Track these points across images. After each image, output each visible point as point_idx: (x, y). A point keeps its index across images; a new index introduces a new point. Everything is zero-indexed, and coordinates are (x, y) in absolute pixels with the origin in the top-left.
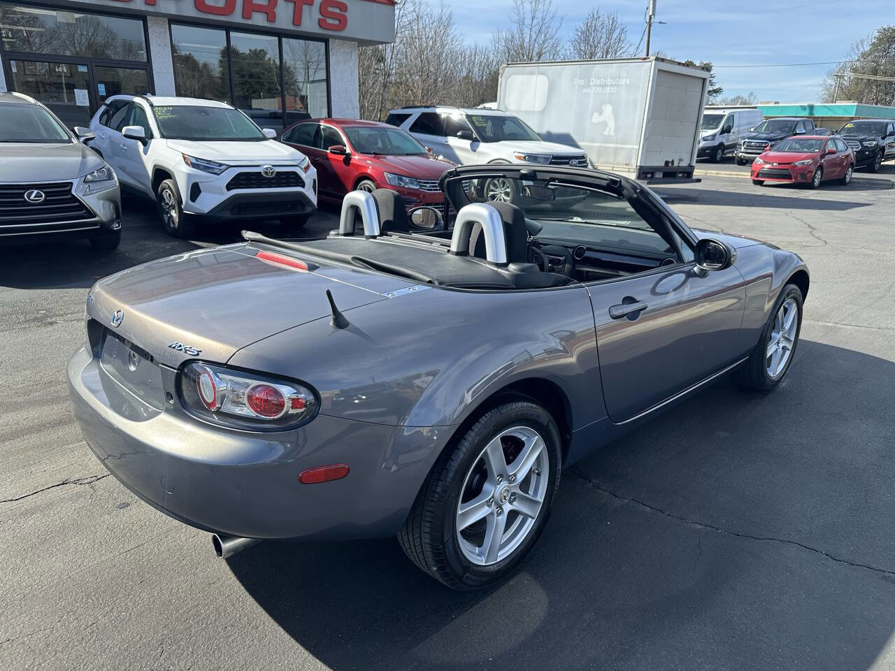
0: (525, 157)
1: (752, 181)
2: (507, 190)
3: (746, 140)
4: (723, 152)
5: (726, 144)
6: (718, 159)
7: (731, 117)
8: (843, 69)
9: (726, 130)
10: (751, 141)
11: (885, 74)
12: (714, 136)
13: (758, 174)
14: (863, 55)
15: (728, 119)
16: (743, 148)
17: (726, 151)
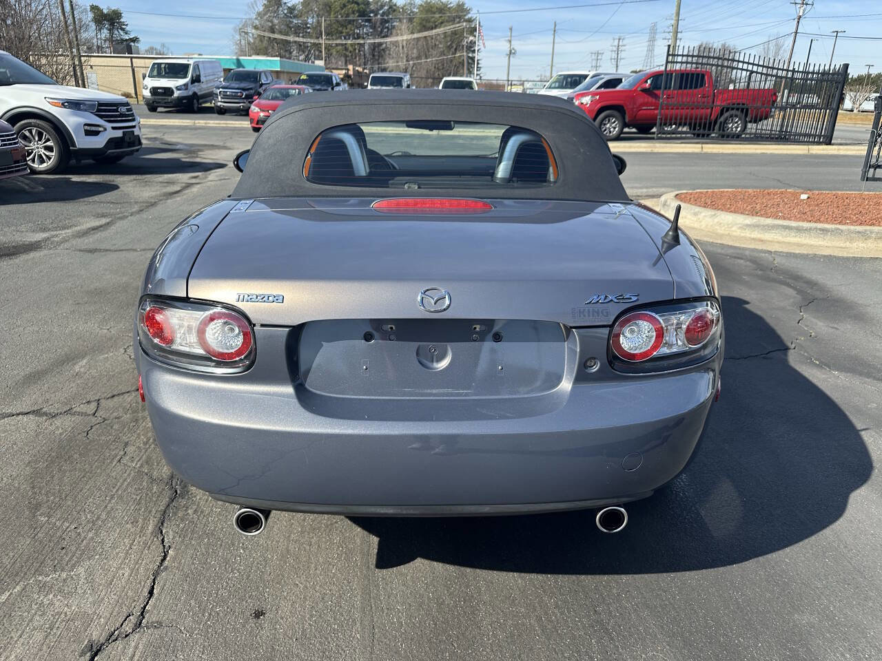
0: (63, 104)
1: (251, 129)
2: (48, 144)
3: (221, 90)
4: (198, 101)
5: (199, 94)
6: (195, 108)
7: (197, 66)
8: (245, 25)
9: (196, 80)
10: (226, 90)
11: (281, 33)
12: (186, 85)
13: (258, 121)
14: (259, 14)
15: (194, 68)
16: (219, 97)
17: (201, 101)
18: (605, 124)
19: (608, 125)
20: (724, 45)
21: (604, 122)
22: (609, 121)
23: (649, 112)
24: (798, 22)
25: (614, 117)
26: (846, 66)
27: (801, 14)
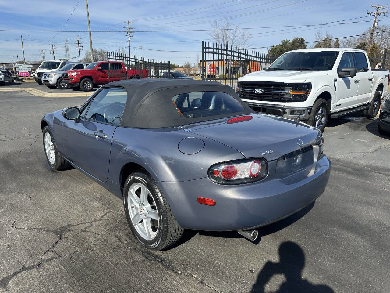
18: (85, 84)
19: (86, 85)
20: (101, 50)
21: (85, 83)
22: (87, 83)
23: (102, 79)
24: (129, 43)
25: (88, 81)
26: (169, 62)
27: (130, 40)
